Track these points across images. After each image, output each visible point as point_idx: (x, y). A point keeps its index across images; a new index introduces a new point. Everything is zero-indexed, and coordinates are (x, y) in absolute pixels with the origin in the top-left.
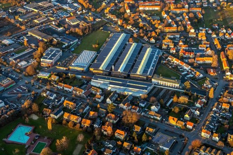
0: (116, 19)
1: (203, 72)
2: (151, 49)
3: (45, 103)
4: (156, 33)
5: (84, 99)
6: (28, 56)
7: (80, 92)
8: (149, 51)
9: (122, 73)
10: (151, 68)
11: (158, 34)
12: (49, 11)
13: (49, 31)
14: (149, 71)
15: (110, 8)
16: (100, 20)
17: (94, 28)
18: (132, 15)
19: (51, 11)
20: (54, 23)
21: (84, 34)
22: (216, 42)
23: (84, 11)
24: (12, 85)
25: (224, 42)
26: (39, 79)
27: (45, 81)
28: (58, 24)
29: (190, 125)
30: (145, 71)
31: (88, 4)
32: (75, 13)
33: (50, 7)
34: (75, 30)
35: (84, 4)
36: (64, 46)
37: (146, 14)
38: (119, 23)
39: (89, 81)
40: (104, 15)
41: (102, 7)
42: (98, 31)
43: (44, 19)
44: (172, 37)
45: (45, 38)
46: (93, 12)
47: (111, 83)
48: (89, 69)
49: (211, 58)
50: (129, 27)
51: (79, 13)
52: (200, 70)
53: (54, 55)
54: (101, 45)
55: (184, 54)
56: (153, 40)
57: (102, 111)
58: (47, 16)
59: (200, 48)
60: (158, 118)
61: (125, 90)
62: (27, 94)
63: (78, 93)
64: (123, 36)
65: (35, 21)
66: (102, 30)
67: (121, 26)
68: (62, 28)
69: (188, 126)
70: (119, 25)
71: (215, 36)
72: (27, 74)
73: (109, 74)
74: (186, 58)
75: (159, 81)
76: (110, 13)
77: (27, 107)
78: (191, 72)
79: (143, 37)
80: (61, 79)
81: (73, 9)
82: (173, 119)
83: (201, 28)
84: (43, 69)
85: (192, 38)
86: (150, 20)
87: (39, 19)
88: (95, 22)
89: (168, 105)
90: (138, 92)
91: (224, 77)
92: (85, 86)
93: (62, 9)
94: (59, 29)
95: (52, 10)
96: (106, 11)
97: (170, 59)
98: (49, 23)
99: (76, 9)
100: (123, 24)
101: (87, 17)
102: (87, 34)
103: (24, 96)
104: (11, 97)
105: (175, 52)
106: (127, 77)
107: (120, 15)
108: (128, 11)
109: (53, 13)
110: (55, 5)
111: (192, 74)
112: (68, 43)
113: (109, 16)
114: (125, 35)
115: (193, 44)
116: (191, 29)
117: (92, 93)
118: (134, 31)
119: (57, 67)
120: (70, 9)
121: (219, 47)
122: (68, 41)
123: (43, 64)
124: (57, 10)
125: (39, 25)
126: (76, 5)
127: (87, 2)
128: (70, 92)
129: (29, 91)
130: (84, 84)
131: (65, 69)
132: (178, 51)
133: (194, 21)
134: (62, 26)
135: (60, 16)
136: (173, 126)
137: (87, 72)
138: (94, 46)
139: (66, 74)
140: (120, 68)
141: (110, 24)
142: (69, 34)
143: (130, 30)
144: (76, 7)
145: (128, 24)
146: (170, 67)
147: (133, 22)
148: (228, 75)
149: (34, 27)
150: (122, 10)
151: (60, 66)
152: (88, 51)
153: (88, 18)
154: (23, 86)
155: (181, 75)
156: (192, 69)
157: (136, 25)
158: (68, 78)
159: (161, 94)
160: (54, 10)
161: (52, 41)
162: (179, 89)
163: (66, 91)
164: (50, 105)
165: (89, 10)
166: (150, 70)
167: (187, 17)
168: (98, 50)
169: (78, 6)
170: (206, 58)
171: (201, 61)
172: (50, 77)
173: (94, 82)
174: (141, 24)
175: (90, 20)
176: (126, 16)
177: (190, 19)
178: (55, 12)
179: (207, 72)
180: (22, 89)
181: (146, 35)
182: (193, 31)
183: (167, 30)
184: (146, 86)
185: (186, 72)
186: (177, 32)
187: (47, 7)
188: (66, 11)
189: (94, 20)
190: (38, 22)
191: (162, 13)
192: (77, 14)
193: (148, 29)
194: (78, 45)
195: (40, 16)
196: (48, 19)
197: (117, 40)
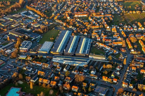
0: (62, 23)
1: (118, 50)
2: (86, 39)
3: (26, 73)
4: (87, 29)
5: (50, 70)
6: (11, 46)
7: (47, 66)
8: (84, 40)
9: (70, 53)
10: (87, 49)
11: (88, 30)
12: (20, 20)
13: (21, 32)
15: (57, 17)
16: (52, 23)
17: (49, 28)
18: (71, 20)
19: (22, 20)
20: (24, 26)
21: (44, 32)
22: (123, 33)
23: (42, 19)
24: (4, 64)
25: (127, 33)
26: (20, 60)
27: (24, 61)
28: (27, 27)
29: (115, 80)
30: (84, 51)
31: (44, 14)
32: (36, 20)
33: (20, 17)
34: (38, 30)
35: (41, 15)
36: (32, 40)
37: (80, 19)
38: (64, 25)
39: (51, 59)
40: (54, 21)
41: (53, 16)
42: (52, 30)
43: (17, 24)
44: (97, 31)
45: (20, 36)
47: (65, 60)
48: (50, 52)
49: (122, 42)
50: (71, 27)
51: (39, 20)
53: (28, 45)
54: (55, 38)
55: (106, 40)
56: (86, 34)
57: (62, 76)
58: (19, 23)
59: (114, 37)
60: (96, 78)
61: (74, 63)
62: (14, 69)
63: (45, 66)
64: (67, 32)
65: (12, 26)
66: (54, 29)
67: (66, 27)
68: (29, 29)
70: (64, 26)
71: (121, 30)
72: (12, 57)
73: (62, 54)
74: (107, 43)
75: (94, 57)
76: (58, 19)
77: (15, 76)
78: (111, 51)
79: (80, 32)
80: (34, 59)
81: (34, 18)
82: (105, 78)
83: (112, 26)
84: (22, 54)
85: (109, 32)
86: (82, 22)
87: (14, 25)
88: (49, 25)
89: (100, 70)
90: (81, 64)
91: (130, 53)
92: (49, 62)
93: (28, 18)
95: (22, 19)
96: (55, 18)
97: (97, 44)
98: (21, 27)
99: (37, 18)
100: (66, 25)
101: (44, 22)
102: (46, 32)
103: (12, 70)
104: (3, 71)
105: (100, 40)
106: (74, 55)
107: (64, 20)
108: (69, 18)
109: (23, 21)
110: (24, 16)
111: (112, 52)
112: (35, 38)
113: (57, 21)
114: (69, 31)
115: (110, 35)
117: (54, 66)
118: (74, 29)
119: (30, 52)
120: (33, 18)
121: (125, 36)
123: (21, 50)
124: (25, 19)
125: (15, 28)
126: (36, 15)
127: (43, 14)
128: (40, 66)
129: (15, 67)
130: (48, 61)
131: (35, 53)
132: (101, 39)
133: (108, 22)
134: (29, 28)
135: (27, 22)
136: (105, 82)
137: (49, 54)
138: (51, 39)
139: (37, 56)
140: (69, 50)
141: (59, 26)
142: (35, 32)
143: (71, 28)
145: (69, 25)
146: (98, 48)
147: (72, 24)
148: (132, 51)
149: (12, 29)
150: (65, 17)
151: (32, 51)
152: (48, 42)
154: (11, 64)
155: (105, 52)
156: (111, 49)
157: (74, 25)
158: (38, 58)
159: (95, 64)
160: (23, 19)
161: (24, 37)
162: (105, 60)
163: (38, 66)
164: (29, 75)
165: (44, 18)
166: (87, 50)
167: (104, 20)
168: (54, 41)
169: (37, 16)
170: (119, 42)
171: (116, 44)
172: (27, 58)
173: (54, 60)
174: (77, 25)
175: (46, 24)
176: (67, 21)
177: (106, 21)
179: (120, 50)
180: (10, 66)
181: (82, 31)
182: (108, 27)
183: (93, 27)
184: (86, 60)
185: (108, 51)
186: (100, 28)
187: (19, 17)
188: (31, 19)
189: (49, 23)
190: (14, 26)
191: (89, 18)
192: (38, 20)
193: (82, 28)
194: (41, 39)
195: (15, 23)
196: (20, 24)
197: (64, 35)
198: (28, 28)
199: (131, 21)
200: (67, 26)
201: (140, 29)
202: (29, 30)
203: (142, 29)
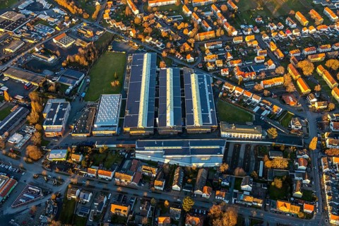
0: (125, 29)
1: (278, 102)
2: (197, 75)
3: (80, 213)
4: (190, 44)
5: (136, 189)
6: (19, 120)
7: (126, 179)
8: (193, 78)
9: (174, 128)
10: (210, 110)
11: (192, 46)
12: (21, 28)
13: (34, 66)
14: (210, 116)
15: (109, 10)
16: (101, 32)
17: (99, 49)
18: (145, 19)
19: (25, 28)
20: (37, 50)
21: (90, 62)
22: (273, 48)
23: (73, 20)
24: (13, 187)
25: (282, 44)
26: (53, 165)
27: (65, 167)
28: (44, 49)
29: (309, 209)
30: (205, 118)
31: (75, 7)
32: (62, 26)
33: (20, 20)
34: (74, 59)
35: (69, 8)
36: (68, 91)
37: (164, 14)
38: (132, 34)
40: (104, 24)
41: (98, 9)
42: (107, 53)
43: (19, 44)
44: (213, 47)
45: (35, 82)
46: (86, 19)
47: (167, 152)
48: (122, 130)
49: (282, 78)
50: (149, 40)
51: (68, 25)
52: (273, 100)
53: (61, 114)
55: (244, 76)
56: (191, 59)
57: (175, 211)
58: (22, 38)
59: (257, 62)
60: (259, 205)
61: (191, 161)
62: (43, 201)
63: (123, 180)
64: (147, 57)
65: (7, 50)
66: (111, 50)
67: (137, 39)
69: (305, 210)
70: (133, 38)
71: (267, 37)
72: (30, 160)
73: (155, 135)
74: (246, 82)
75: (233, 134)
76: (112, 19)
78: (264, 106)
79: (174, 54)
80: (87, 157)
81: (56, 20)
82: (285, 206)
83: (243, 27)
84: (52, 142)
86: (172, 23)
87: (11, 46)
88: (97, 38)
89: (261, 174)
90: (210, 161)
91: (310, 106)
92: (128, 161)
93: (39, 21)
94: (50, 60)
95: (25, 25)
96: (106, 17)
97: (227, 87)
98: (29, 51)
99: (61, 18)
100: (137, 35)
101: (82, 31)
102: (94, 62)
103: (40, 205)
104: (19, 213)
105: (227, 73)
106: (183, 135)
107: (128, 20)
108: (136, 12)
109: (29, 31)
110: (27, 16)
111: (268, 110)
112: (73, 84)
113: (113, 24)
114: (150, 55)
115: (245, 55)
116: (232, 30)
117: (144, 176)
118: (158, 46)
119: (73, 135)
120: (52, 20)
121: (281, 55)
122: (71, 80)
123: (49, 133)
124: (33, 24)
125: (16, 56)
126: (57, 10)
127: (73, 5)
128: (110, 180)
129: (46, 194)
130: (124, 160)
131: (85, 135)
132: (231, 72)
133: (230, 16)
134: (52, 54)
135: (41, 35)
136: (285, 213)
137: (120, 137)
138: (113, 84)
139: (92, 145)
140: (168, 119)
141: (120, 39)
142: (67, 66)
143: (151, 44)
144: (59, 14)
145: (145, 35)
146: (233, 102)
147: (150, 30)
148: (314, 103)
149: (8, 61)
150: (127, 12)
151: (76, 133)
152: (109, 96)
153: (84, 33)
154: (33, 185)
155: (252, 112)
156: (265, 101)
157: (156, 34)
158: (96, 152)
159: (242, 155)
160: (28, 24)
161: (46, 85)
162: (263, 140)
163: (102, 179)
164: (88, 215)
165: (79, 16)
166: (210, 113)
167: (219, 11)
168: (120, 90)
169: (62, 13)
170: (276, 79)
171: (269, 84)
172: (68, 157)
173: (142, 154)
174: (163, 32)
175: (88, 35)
176: (137, 21)
177: (225, 14)
178: (32, 29)
179: (284, 102)
180: (32, 193)
181: (178, 49)
182: (235, 33)
183: (202, 37)
184: (218, 147)
185: (258, 108)
186: (217, 39)
187: (17, 22)
188: (46, 23)
189: (94, 33)
190: (12, 51)
191: (184, 9)
192: (65, 26)
193: (175, 40)
194: (88, 85)
195: (12, 40)
196: (26, 43)
197: (142, 67)
198: (47, 52)
199: (278, 7)
200: (140, 36)
201: (305, 31)
202: (51, 59)
203: (310, 32)
